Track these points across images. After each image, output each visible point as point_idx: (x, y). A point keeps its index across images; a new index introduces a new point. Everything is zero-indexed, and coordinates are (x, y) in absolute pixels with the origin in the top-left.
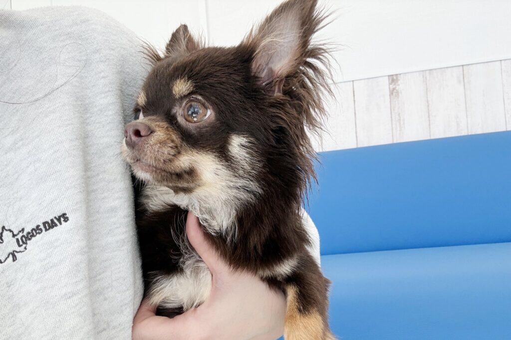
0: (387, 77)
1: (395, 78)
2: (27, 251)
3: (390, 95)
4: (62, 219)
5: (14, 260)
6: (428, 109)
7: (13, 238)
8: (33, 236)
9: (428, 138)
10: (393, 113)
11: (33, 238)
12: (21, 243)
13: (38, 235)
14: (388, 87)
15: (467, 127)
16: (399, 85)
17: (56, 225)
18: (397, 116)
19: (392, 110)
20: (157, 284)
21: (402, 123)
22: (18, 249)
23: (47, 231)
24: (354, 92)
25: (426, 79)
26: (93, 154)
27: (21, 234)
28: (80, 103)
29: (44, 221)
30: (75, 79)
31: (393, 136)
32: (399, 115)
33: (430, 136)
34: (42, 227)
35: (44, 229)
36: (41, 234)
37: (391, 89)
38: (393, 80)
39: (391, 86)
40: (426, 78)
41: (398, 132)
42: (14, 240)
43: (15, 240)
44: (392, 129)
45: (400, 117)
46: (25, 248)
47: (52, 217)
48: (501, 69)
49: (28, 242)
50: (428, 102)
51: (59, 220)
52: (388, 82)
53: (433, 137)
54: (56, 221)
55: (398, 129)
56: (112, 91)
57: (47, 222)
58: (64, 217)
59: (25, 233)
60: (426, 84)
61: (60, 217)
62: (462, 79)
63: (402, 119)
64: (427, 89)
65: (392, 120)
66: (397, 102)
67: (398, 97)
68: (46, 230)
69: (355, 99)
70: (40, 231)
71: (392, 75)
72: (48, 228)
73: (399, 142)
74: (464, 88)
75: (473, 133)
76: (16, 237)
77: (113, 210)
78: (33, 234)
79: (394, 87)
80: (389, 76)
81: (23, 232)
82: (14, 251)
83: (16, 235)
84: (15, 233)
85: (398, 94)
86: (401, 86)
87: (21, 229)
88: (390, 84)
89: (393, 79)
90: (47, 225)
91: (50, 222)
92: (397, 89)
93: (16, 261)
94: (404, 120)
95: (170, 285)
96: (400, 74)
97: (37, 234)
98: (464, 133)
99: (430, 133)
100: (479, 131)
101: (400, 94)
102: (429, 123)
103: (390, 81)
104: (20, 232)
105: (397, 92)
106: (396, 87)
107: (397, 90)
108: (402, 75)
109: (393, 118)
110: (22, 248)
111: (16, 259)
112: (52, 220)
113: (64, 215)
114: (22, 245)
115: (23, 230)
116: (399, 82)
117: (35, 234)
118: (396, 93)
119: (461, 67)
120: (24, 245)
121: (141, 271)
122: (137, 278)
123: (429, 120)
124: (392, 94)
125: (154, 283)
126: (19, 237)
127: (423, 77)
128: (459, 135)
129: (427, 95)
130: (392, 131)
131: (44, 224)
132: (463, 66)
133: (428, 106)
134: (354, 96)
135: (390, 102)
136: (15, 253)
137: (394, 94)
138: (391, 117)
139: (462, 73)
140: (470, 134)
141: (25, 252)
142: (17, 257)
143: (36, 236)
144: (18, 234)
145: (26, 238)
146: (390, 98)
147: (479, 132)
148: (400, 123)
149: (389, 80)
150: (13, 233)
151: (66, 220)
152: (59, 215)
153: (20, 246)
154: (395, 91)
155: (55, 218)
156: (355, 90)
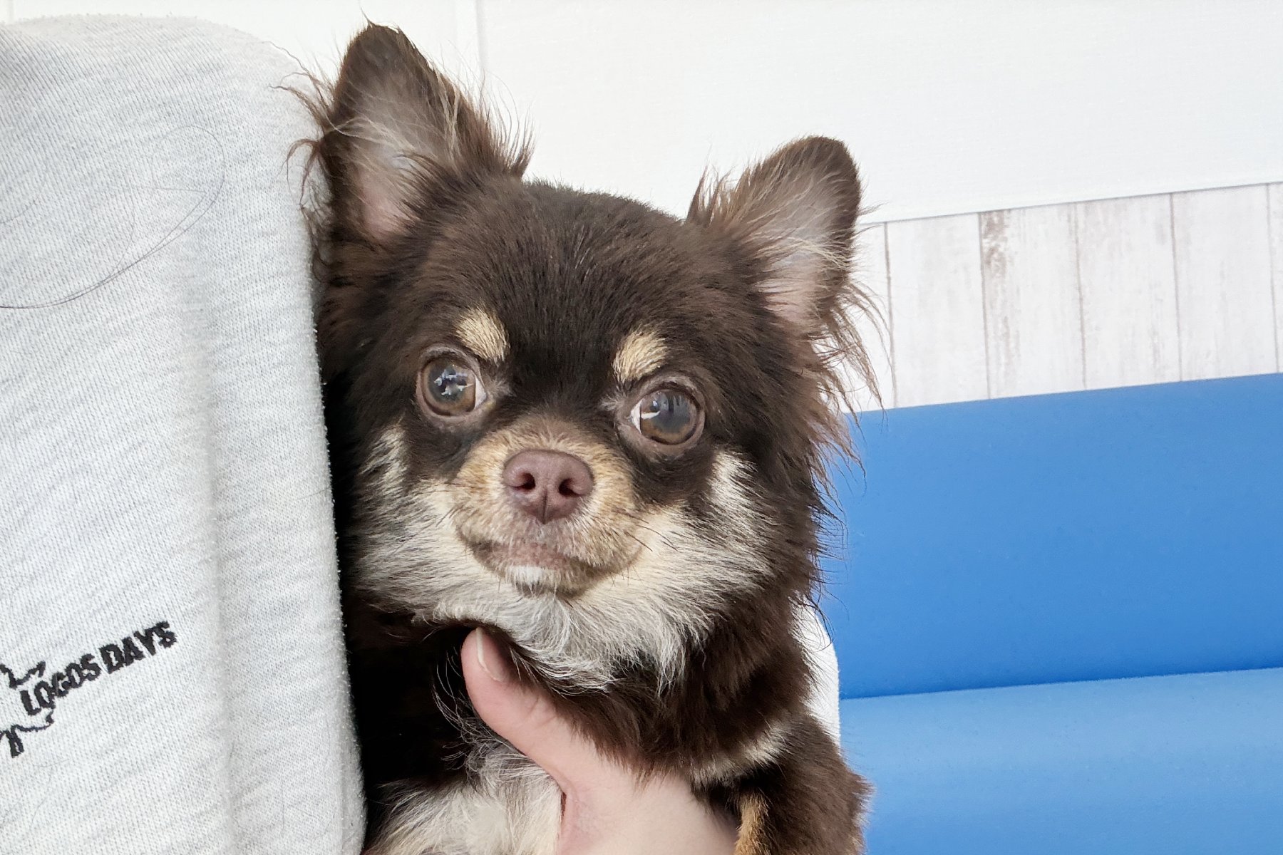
0: (976, 217)
1: (996, 219)
2: (53, 725)
3: (982, 268)
4: (156, 639)
5: (14, 753)
6: (1081, 310)
7: (12, 690)
8: (71, 684)
9: (1080, 388)
10: (989, 317)
11: (72, 692)
12: (35, 705)
13: (87, 682)
14: (977, 244)
15: (1180, 361)
16: (1005, 240)
17: (139, 656)
18: (1000, 326)
19: (988, 306)
20: (406, 814)
21: (1012, 345)
22: (27, 721)
23: (114, 673)
24: (887, 253)
25: (1077, 227)
26: (231, 450)
27: (35, 680)
28: (197, 307)
29: (105, 643)
30: (185, 238)
31: (988, 379)
32: (1005, 320)
33: (1084, 381)
34: (98, 659)
35: (103, 667)
36: (97, 681)
37: (986, 251)
38: (991, 226)
39: (985, 241)
40: (1076, 222)
41: (1003, 369)
42: (15, 695)
43: (19, 696)
44: (988, 359)
45: (1007, 327)
46: (49, 719)
47: (127, 633)
48: (1268, 208)
49: (57, 701)
50: (1079, 289)
51: (147, 639)
52: (977, 231)
53: (1091, 386)
54: (137, 643)
55: (1003, 360)
56: (288, 273)
57: (112, 647)
58: (160, 634)
59: (47, 677)
60: (1077, 241)
61: (149, 632)
62: (1168, 230)
63: (1012, 332)
64: (1078, 256)
65: (986, 335)
66: (999, 288)
67: (1003, 273)
68: (111, 669)
69: (891, 275)
70: (93, 673)
71: (990, 212)
72: (115, 662)
73: (1004, 395)
74: (1174, 256)
75: (1194, 378)
76: (21, 688)
77: (286, 609)
78: (72, 679)
79: (993, 244)
80: (979, 213)
81: (41, 675)
82: (13, 728)
83: (20, 682)
84: (18, 676)
85: (1004, 265)
86: (1011, 243)
87: (34, 666)
88: (983, 236)
89: (992, 222)
90: (112, 654)
91: (121, 646)
92: (1001, 250)
93: (22, 755)
94: (1017, 337)
95: (443, 815)
96: (1009, 210)
97: (83, 679)
98: (1171, 376)
99: (1084, 372)
100: (1209, 371)
101: (1008, 265)
102: (1083, 344)
103: (984, 227)
104: (32, 671)
105: (1001, 259)
106: (998, 246)
107: (1001, 254)
108: (1013, 213)
109: (990, 330)
110: (39, 720)
111: (22, 750)
112: (127, 642)
113: (161, 627)
114: (38, 711)
115: (41, 667)
116: (1008, 232)
117: (77, 679)
118: (999, 260)
119: (1167, 199)
120: (45, 711)
121: (360, 777)
122: (349, 797)
123: (1083, 340)
124: (989, 263)
125: (398, 812)
126: (29, 686)
127: (1069, 221)
128: (1159, 381)
129: (1078, 269)
130: (987, 364)
131: (105, 651)
132: (1171, 194)
133: (1081, 299)
134: (888, 264)
135: (983, 284)
136: (17, 731)
137: (993, 263)
138: (985, 328)
139: (1168, 213)
140: (1185, 379)
141: (49, 730)
142: (23, 742)
143: (80, 685)
144: (27, 678)
145: (49, 690)
146: (983, 274)
147: (1210, 373)
148: (1008, 344)
149: (980, 224)
150: (11, 676)
151: (168, 639)
152: (146, 627)
153: (32, 712)
154: (995, 256)
155: (137, 634)
156: (890, 249)
